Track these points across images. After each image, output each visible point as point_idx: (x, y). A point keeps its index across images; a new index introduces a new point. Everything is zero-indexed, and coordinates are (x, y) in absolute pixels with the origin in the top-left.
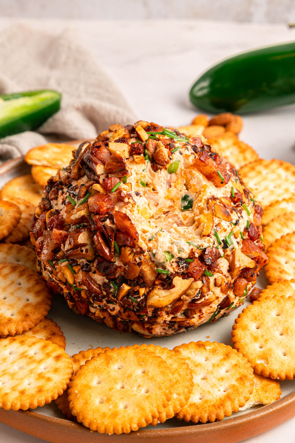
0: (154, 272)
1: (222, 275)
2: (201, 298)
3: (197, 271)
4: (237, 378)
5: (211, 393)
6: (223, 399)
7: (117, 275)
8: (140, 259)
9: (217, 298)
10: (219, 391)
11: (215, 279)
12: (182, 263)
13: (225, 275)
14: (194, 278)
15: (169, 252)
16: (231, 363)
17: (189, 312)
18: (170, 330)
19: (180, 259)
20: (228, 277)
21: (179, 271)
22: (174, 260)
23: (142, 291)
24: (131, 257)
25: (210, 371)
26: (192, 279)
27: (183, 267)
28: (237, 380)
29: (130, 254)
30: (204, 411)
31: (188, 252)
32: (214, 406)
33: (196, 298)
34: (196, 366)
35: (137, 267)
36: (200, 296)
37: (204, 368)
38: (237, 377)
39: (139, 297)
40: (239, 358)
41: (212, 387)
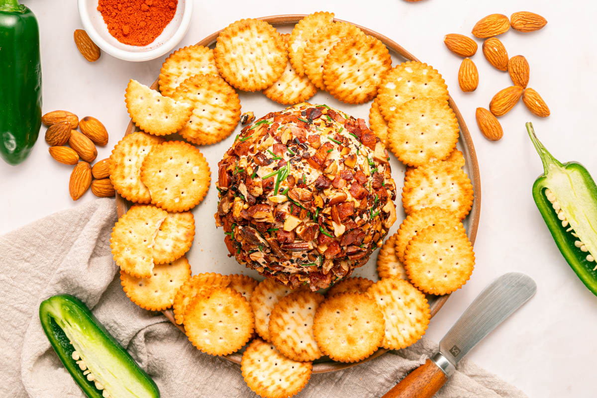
5: (454, 194)
6: (461, 188)
16: (432, 174)
25: (434, 189)
28: (448, 175)
30: (466, 202)
37: (431, 193)
40: (429, 168)
41: (448, 192)
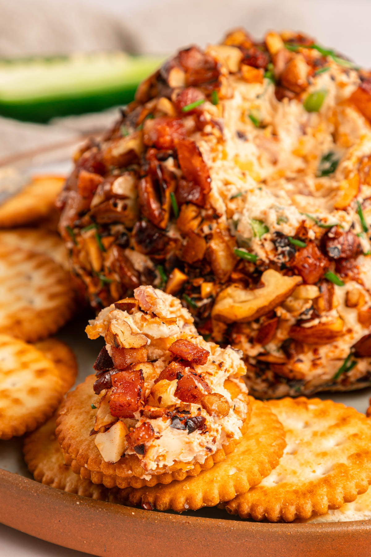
0: (232, 256)
1: (362, 287)
2: (312, 318)
3: (310, 265)
4: (350, 454)
5: (298, 474)
6: (315, 483)
7: (168, 256)
8: (211, 229)
9: (350, 331)
10: (314, 472)
11: (347, 293)
12: (282, 245)
14: (303, 278)
15: (261, 222)
16: (348, 432)
17: (293, 346)
18: (259, 381)
19: (279, 235)
21: (275, 259)
22: (268, 236)
23: (207, 288)
24: (195, 224)
25: (306, 442)
26: (299, 279)
27: (283, 253)
28: (350, 457)
29: (195, 218)
30: (276, 498)
31: (297, 225)
32: (296, 492)
33: (304, 317)
35: (203, 243)
36: (312, 315)
38: (352, 453)
39: (200, 299)
41: (302, 465)
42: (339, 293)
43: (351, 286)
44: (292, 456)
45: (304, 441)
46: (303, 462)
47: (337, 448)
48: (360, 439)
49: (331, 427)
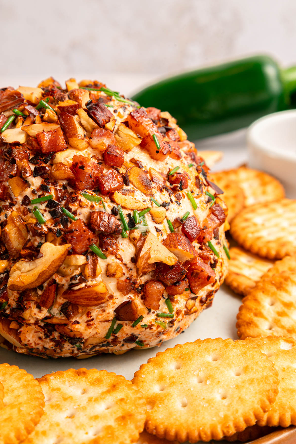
1: (120, 262)
2: (80, 283)
3: (78, 237)
4: (117, 417)
8: (6, 217)
9: (111, 297)
10: (87, 433)
11: (108, 265)
13: (125, 265)
16: (117, 397)
17: (70, 308)
20: (131, 269)
23: (3, 264)
25: (83, 407)
28: (117, 419)
33: (74, 282)
34: (65, 399)
36: (79, 280)
37: (75, 403)
38: (118, 416)
40: (129, 392)
41: (77, 427)
42: (101, 264)
43: (111, 259)
44: (70, 420)
45: (81, 406)
46: (78, 425)
47: (107, 411)
48: (126, 403)
49: (103, 393)
